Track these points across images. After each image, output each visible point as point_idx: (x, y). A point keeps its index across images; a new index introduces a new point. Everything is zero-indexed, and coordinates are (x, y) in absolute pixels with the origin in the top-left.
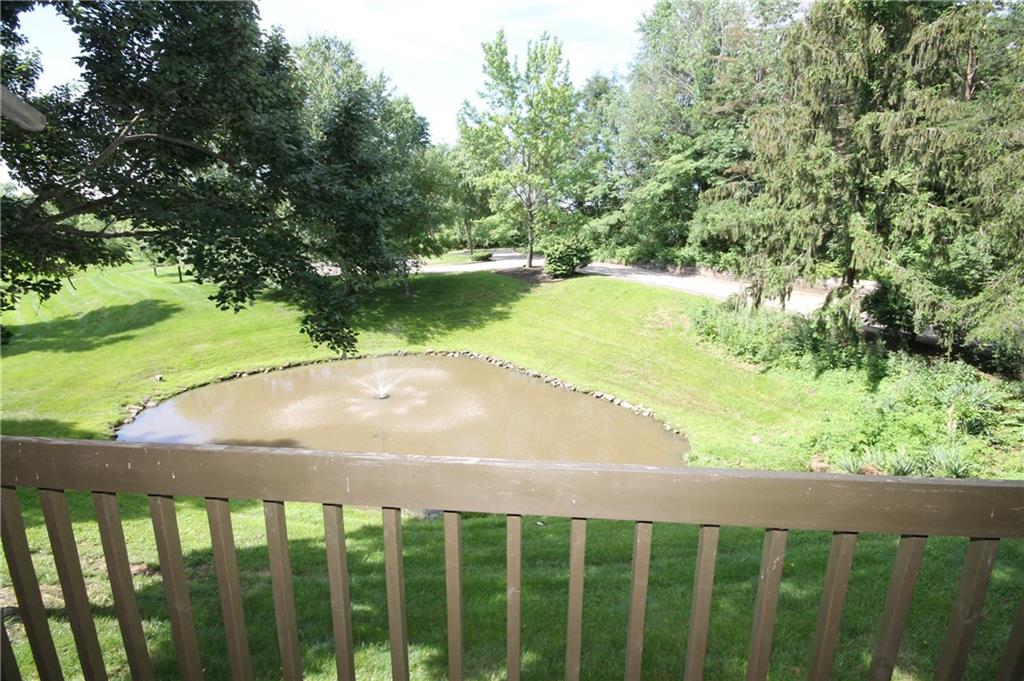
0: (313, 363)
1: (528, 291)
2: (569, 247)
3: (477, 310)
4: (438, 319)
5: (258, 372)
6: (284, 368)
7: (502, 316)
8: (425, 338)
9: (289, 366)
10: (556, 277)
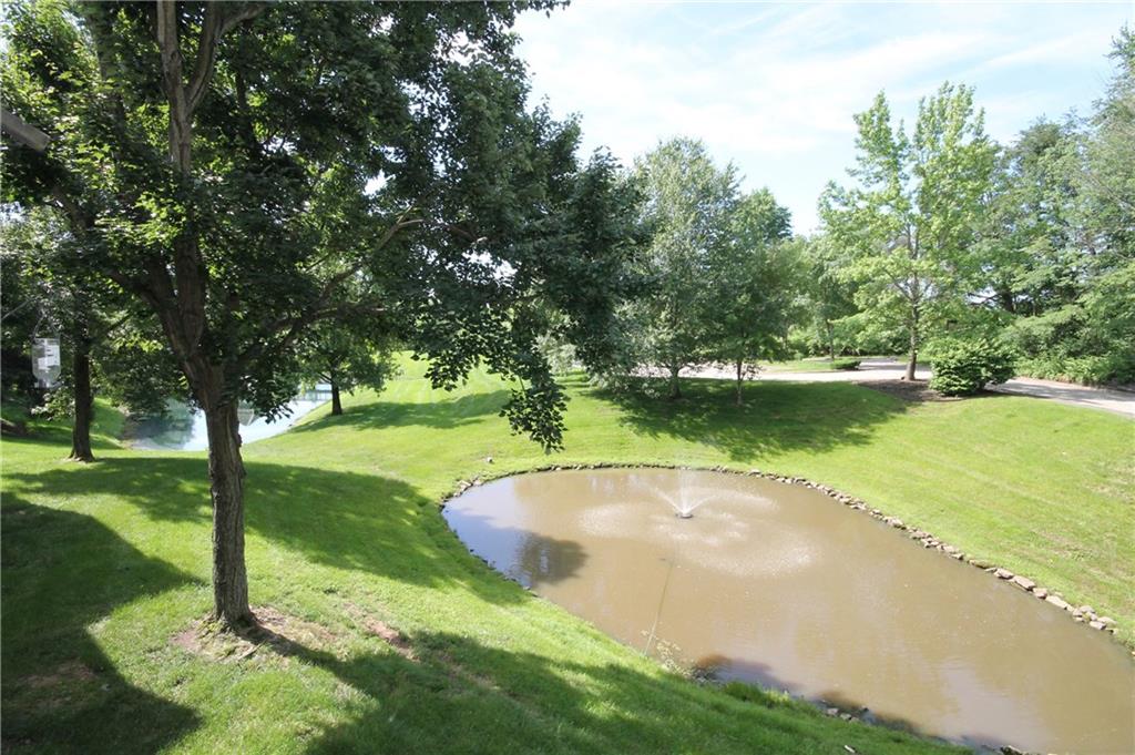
0: (623, 466)
1: (902, 410)
2: (973, 354)
3: (825, 429)
4: (772, 436)
5: (571, 468)
6: (595, 467)
7: (858, 440)
8: (752, 455)
9: (600, 467)
10: (951, 394)
